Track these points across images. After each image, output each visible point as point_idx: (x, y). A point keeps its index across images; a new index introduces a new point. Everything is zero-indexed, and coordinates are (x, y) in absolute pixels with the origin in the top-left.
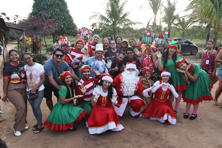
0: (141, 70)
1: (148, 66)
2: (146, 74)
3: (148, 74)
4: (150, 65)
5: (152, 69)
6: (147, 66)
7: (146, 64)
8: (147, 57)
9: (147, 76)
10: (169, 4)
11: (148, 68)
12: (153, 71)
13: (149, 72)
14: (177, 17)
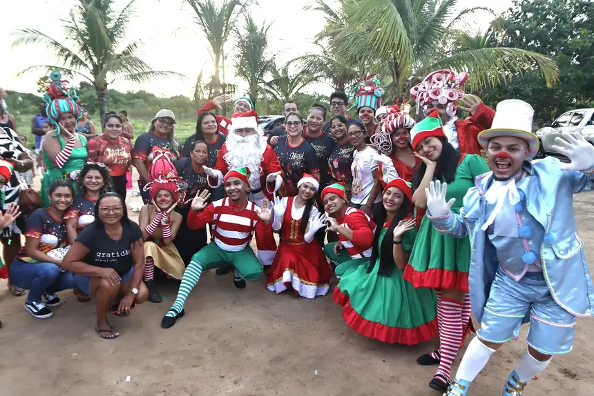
0: (147, 187)
1: (164, 176)
2: (161, 196)
3: (166, 196)
4: (169, 175)
5: (173, 184)
6: (162, 177)
7: (160, 173)
8: (161, 155)
9: (163, 201)
10: (252, 28)
11: (165, 181)
12: (178, 190)
13: (168, 190)
14: (270, 66)
